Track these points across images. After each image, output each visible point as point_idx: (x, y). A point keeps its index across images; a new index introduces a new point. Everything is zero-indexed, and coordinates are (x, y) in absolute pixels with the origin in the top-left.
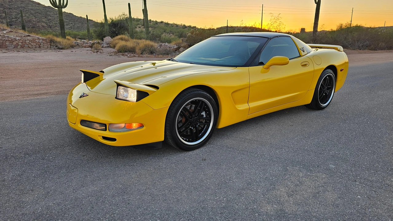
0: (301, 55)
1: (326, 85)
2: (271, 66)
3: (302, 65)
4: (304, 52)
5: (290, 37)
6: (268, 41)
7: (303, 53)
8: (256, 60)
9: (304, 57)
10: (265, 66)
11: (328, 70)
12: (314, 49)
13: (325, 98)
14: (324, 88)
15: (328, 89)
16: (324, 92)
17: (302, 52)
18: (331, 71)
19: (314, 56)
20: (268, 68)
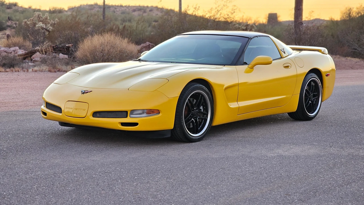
0: (282, 57)
1: (312, 91)
2: (255, 65)
3: (284, 67)
4: (285, 53)
5: (269, 37)
6: (249, 41)
7: (284, 55)
8: (241, 59)
9: (285, 58)
10: (250, 66)
11: (311, 74)
12: (295, 51)
13: (312, 107)
14: (310, 94)
15: (314, 96)
16: (310, 99)
17: (283, 53)
18: (316, 76)
19: (295, 58)
20: (252, 68)
